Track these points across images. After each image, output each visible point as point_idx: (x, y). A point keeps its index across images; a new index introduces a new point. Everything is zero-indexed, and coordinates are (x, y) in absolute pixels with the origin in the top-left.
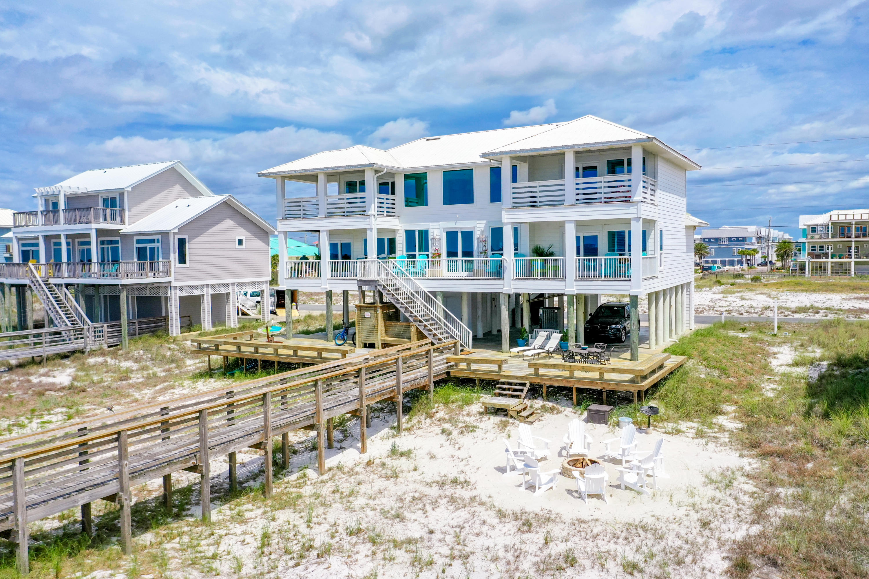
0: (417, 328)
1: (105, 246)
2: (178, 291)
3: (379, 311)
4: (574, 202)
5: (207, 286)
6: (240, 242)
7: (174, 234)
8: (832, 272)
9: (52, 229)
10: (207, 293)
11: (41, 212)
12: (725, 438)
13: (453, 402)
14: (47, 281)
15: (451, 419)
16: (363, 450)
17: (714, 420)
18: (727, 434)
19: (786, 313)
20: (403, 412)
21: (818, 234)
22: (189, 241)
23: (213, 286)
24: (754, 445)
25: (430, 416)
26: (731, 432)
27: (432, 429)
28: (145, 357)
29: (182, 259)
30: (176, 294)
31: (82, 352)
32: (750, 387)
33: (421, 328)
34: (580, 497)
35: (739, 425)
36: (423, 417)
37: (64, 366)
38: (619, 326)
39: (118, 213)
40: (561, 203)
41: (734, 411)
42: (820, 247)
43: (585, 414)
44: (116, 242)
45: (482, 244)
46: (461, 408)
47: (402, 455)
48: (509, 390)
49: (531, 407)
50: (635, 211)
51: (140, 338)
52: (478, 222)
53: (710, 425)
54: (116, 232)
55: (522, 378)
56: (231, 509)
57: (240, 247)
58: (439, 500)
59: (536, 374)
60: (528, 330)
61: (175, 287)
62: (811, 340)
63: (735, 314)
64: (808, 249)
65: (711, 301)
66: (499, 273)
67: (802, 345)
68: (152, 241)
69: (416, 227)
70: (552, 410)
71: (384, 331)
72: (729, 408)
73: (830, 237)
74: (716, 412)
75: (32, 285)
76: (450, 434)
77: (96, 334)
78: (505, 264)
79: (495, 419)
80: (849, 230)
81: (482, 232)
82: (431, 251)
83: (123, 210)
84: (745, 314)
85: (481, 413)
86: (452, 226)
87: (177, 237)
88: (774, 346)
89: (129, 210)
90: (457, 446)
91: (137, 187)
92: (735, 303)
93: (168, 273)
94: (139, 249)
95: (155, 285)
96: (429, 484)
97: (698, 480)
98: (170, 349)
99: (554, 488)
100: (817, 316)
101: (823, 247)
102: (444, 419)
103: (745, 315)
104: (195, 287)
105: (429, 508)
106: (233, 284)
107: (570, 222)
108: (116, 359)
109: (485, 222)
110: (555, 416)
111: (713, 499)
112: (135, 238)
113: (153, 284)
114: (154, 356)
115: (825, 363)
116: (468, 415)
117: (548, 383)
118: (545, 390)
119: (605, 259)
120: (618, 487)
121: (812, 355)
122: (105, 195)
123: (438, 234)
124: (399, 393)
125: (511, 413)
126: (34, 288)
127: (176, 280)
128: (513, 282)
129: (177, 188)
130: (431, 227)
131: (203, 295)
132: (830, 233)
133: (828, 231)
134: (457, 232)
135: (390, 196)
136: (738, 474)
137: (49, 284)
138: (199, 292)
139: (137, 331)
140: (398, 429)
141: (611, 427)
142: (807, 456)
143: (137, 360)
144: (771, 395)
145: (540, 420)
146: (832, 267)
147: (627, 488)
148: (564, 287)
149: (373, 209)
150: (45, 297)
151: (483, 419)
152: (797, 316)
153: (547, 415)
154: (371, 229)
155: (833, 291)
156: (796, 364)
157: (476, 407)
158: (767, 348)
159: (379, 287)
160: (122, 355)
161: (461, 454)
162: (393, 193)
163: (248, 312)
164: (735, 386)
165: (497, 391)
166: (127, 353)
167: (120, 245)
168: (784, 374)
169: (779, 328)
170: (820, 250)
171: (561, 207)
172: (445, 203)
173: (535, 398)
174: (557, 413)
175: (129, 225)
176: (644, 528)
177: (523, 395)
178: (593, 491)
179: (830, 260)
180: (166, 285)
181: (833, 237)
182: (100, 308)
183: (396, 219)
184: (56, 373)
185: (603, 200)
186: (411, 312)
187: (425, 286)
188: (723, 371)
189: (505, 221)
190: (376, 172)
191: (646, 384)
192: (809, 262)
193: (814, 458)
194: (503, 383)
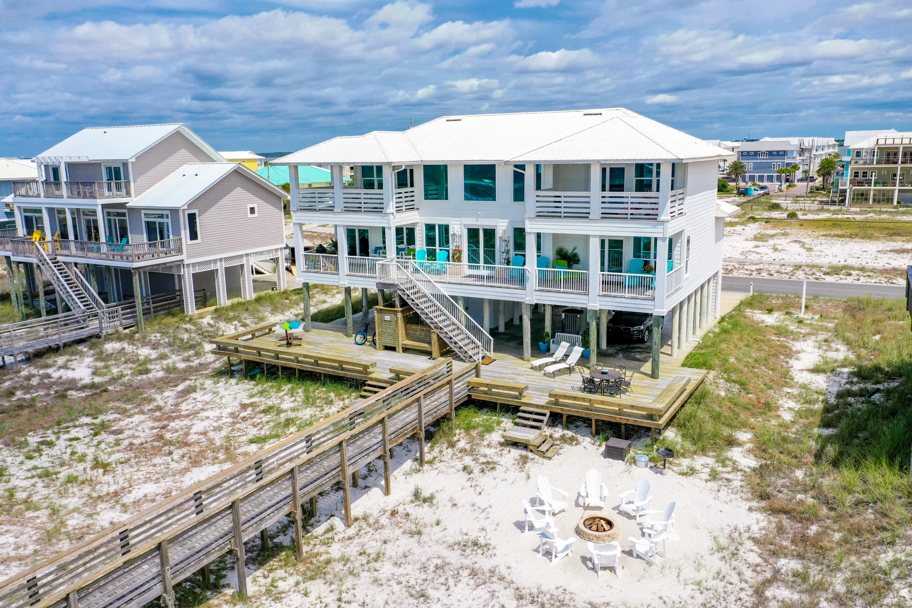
0: (438, 335)
1: (112, 218)
2: (191, 268)
3: (400, 315)
4: (599, 216)
5: (221, 260)
6: (252, 210)
7: (184, 210)
8: (874, 200)
9: (55, 203)
10: (221, 267)
11: (42, 182)
12: (737, 480)
13: (474, 428)
14: (55, 258)
15: (472, 450)
16: (387, 491)
17: (729, 454)
18: (739, 475)
19: (817, 274)
20: (425, 439)
21: (862, 159)
22: (199, 216)
23: (227, 259)
24: (764, 496)
25: (452, 445)
26: (743, 472)
27: (454, 464)
28: (162, 342)
29: (194, 236)
30: (189, 271)
31: (98, 336)
33: (442, 336)
34: (593, 569)
35: (752, 464)
36: (445, 446)
37: (81, 354)
38: (642, 327)
39: (123, 185)
40: (585, 216)
41: (750, 441)
42: (864, 173)
43: (603, 448)
44: (123, 215)
45: (504, 244)
46: (481, 436)
47: (425, 501)
48: (528, 419)
49: (551, 437)
50: (662, 230)
51: (155, 316)
52: (500, 221)
53: (724, 462)
54: (122, 205)
55: (542, 407)
56: (265, 577)
57: (253, 216)
58: (461, 572)
59: (556, 403)
60: (550, 334)
61: (188, 265)
62: (837, 331)
63: (764, 274)
64: (851, 176)
65: (742, 253)
66: (521, 282)
67: (826, 339)
68: (161, 216)
69: (437, 221)
70: (572, 440)
71: (404, 335)
72: (745, 436)
73: (875, 163)
74: (731, 444)
75: (40, 264)
76: (471, 472)
77: (111, 315)
78: (527, 274)
79: (516, 453)
80: (896, 154)
81: (505, 231)
82: (452, 247)
83: (128, 183)
84: (775, 274)
85: (502, 444)
86: (474, 223)
87: (187, 212)
88: (798, 338)
89: (135, 181)
90: (478, 490)
91: (142, 157)
92: (767, 256)
93: (180, 251)
94: (148, 223)
95: (168, 265)
96: (451, 547)
97: (706, 546)
98: (186, 330)
99: (570, 555)
100: (850, 280)
101: (866, 173)
102: (465, 450)
103: (776, 276)
104: (209, 262)
105: (451, 582)
106: (247, 255)
107: (595, 236)
108: (133, 344)
109: (507, 221)
110: (574, 448)
111: (718, 574)
113: (165, 264)
114: (171, 340)
115: (846, 370)
116: (489, 446)
117: (569, 412)
118: (564, 418)
119: (629, 276)
120: (630, 553)
121: (835, 356)
122: (109, 165)
123: (459, 230)
124: (421, 430)
125: (530, 447)
126: (42, 267)
127: (188, 258)
128: (535, 293)
129: (183, 152)
130: (452, 222)
131: (217, 270)
132: (875, 158)
133: (874, 156)
134: (478, 230)
135: (409, 189)
137: (58, 262)
138: (212, 267)
139: (152, 310)
140: (421, 461)
141: (628, 464)
142: (812, 518)
143: (155, 346)
144: (787, 417)
145: (559, 454)
146: (874, 195)
147: (638, 557)
148: (586, 302)
149: (391, 208)
150: (55, 278)
151: (504, 452)
152: (829, 279)
153: (566, 446)
154: (390, 227)
155: (870, 237)
156: (817, 370)
157: (497, 436)
158: (791, 343)
159: (398, 292)
160: (138, 340)
161: (482, 502)
162: (412, 185)
163: (263, 271)
164: (753, 406)
165: (518, 420)
166: (144, 337)
167: (127, 218)
168: (803, 386)
169: (807, 306)
170: (863, 176)
171: (586, 220)
172: (467, 198)
173: (555, 425)
174: (576, 444)
175: (136, 197)
177: (543, 425)
178: (606, 563)
179: (872, 187)
180: (179, 263)
181: (878, 163)
182: (112, 288)
183: (415, 213)
184: (74, 364)
185: (629, 216)
187: (448, 291)
188: (743, 385)
189: (528, 230)
190: (394, 168)
191: (664, 421)
192: (851, 189)
193: (818, 519)
194: (524, 412)
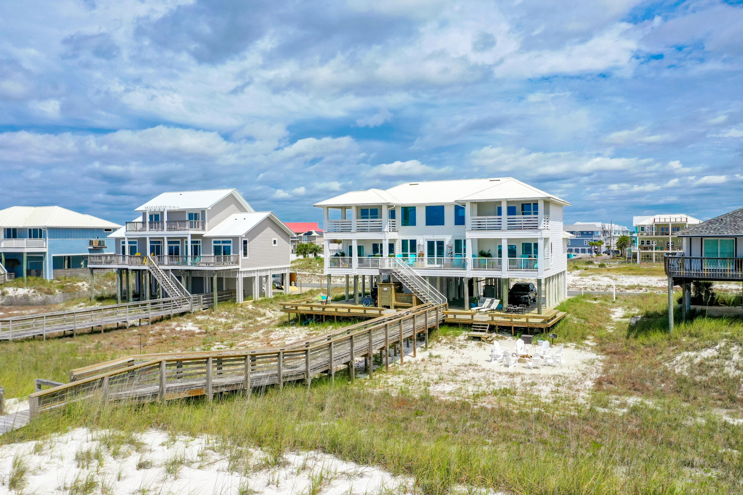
0: (416, 297)
2: (243, 274)
3: (393, 287)
4: (507, 228)
5: (257, 271)
6: (275, 242)
8: (656, 259)
9: (157, 234)
10: (257, 275)
11: (149, 222)
12: (589, 349)
13: (449, 335)
15: (451, 342)
16: (414, 355)
17: (584, 342)
18: (590, 348)
19: (622, 289)
21: (645, 232)
22: (249, 242)
23: (260, 271)
24: (602, 350)
25: (439, 342)
26: (592, 347)
27: (443, 347)
28: (230, 316)
29: (245, 254)
30: (241, 276)
31: (189, 313)
32: (600, 327)
33: (419, 297)
35: (595, 344)
36: (435, 342)
37: (184, 321)
38: (527, 296)
39: (200, 224)
40: (499, 229)
41: (593, 338)
42: (647, 241)
43: (520, 339)
44: (199, 242)
45: (449, 249)
46: (454, 337)
47: (436, 357)
48: (479, 328)
49: (491, 336)
50: (540, 234)
52: (447, 236)
53: (582, 344)
54: (200, 236)
55: (485, 322)
57: (275, 245)
59: (493, 320)
61: (241, 272)
62: (634, 305)
63: (589, 290)
64: (639, 243)
65: (573, 281)
66: (463, 266)
67: (629, 308)
68: (226, 242)
69: (409, 238)
70: (502, 338)
71: (395, 299)
72: (591, 337)
73: (654, 234)
74: (584, 338)
76: (455, 349)
78: (467, 261)
79: (474, 343)
81: (450, 242)
82: (418, 252)
83: (204, 222)
85: (466, 340)
86: (431, 238)
87: (243, 239)
88: (613, 308)
89: (208, 222)
90: (461, 353)
91: (214, 207)
92: (589, 283)
93: (237, 263)
94: (215, 247)
96: (459, 366)
97: (579, 363)
98: (241, 311)
99: (517, 366)
100: (641, 291)
101: (649, 241)
102: (448, 343)
103: (596, 290)
104: (251, 272)
107: (505, 239)
108: (213, 317)
109: (451, 236)
110: (504, 341)
111: (586, 368)
112: (213, 240)
113: (230, 270)
114: (235, 315)
115: (640, 316)
116: (459, 340)
117: (499, 324)
118: (497, 328)
120: (545, 365)
121: (633, 313)
122: (191, 212)
123: (422, 242)
124: (426, 329)
125: (483, 339)
127: (242, 267)
128: (472, 271)
129: (233, 206)
130: (418, 238)
131: (255, 277)
133: (653, 230)
134: (434, 242)
135: (394, 220)
136: (596, 361)
138: (252, 275)
140: (426, 347)
141: (533, 345)
142: (626, 353)
143: (227, 318)
144: (611, 331)
145: (497, 343)
146: (656, 256)
147: (549, 365)
148: (500, 274)
149: (386, 229)
151: (468, 342)
152: (628, 291)
153: (500, 341)
154: (385, 240)
155: (653, 275)
156: (624, 317)
157: (462, 337)
158: (609, 309)
159: (392, 274)
161: (465, 356)
162: (395, 218)
164: (593, 327)
165: (472, 329)
166: (218, 314)
167: (201, 244)
168: (618, 322)
169: (616, 298)
170: (647, 244)
171: (500, 231)
172: (427, 224)
173: (492, 333)
175: (208, 230)
176: (560, 376)
177: (487, 330)
178: (535, 366)
179: (654, 251)
180: (237, 270)
181: (656, 234)
183: (396, 233)
185: (523, 228)
186: (413, 288)
187: (419, 273)
188: (586, 320)
189: (467, 237)
190: (388, 207)
191: (550, 323)
192: (640, 253)
193: (629, 353)
194: (474, 325)
